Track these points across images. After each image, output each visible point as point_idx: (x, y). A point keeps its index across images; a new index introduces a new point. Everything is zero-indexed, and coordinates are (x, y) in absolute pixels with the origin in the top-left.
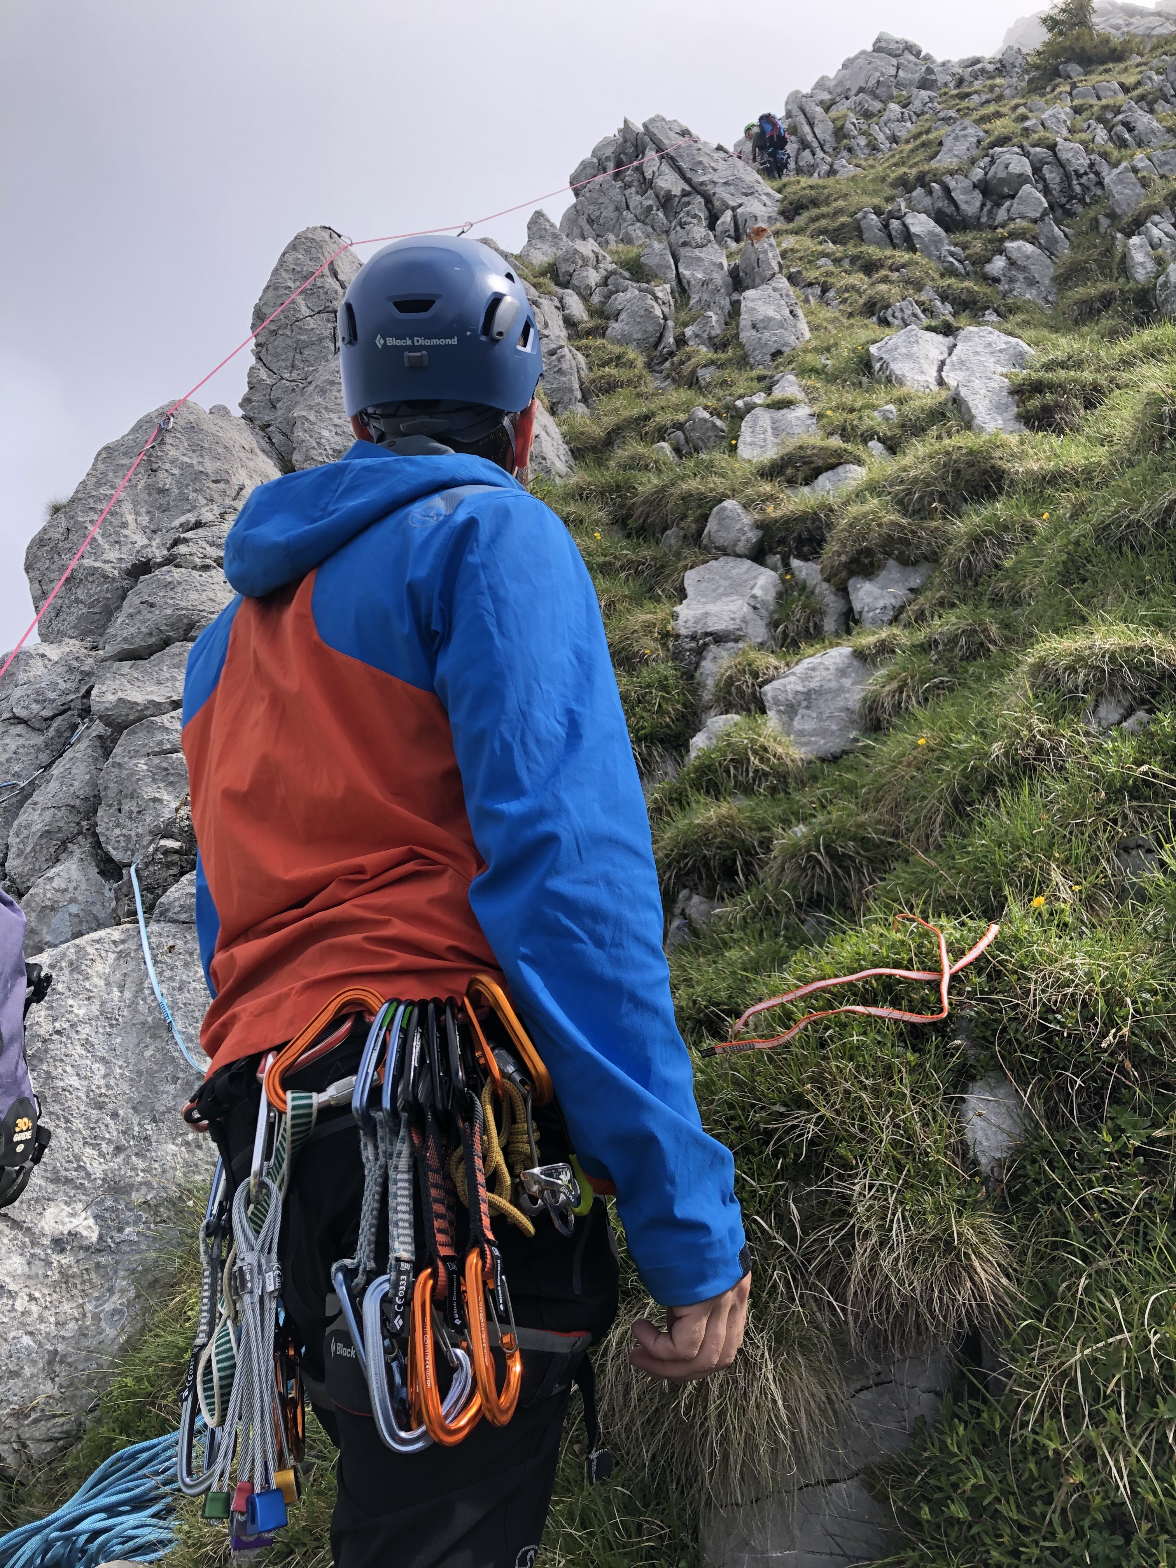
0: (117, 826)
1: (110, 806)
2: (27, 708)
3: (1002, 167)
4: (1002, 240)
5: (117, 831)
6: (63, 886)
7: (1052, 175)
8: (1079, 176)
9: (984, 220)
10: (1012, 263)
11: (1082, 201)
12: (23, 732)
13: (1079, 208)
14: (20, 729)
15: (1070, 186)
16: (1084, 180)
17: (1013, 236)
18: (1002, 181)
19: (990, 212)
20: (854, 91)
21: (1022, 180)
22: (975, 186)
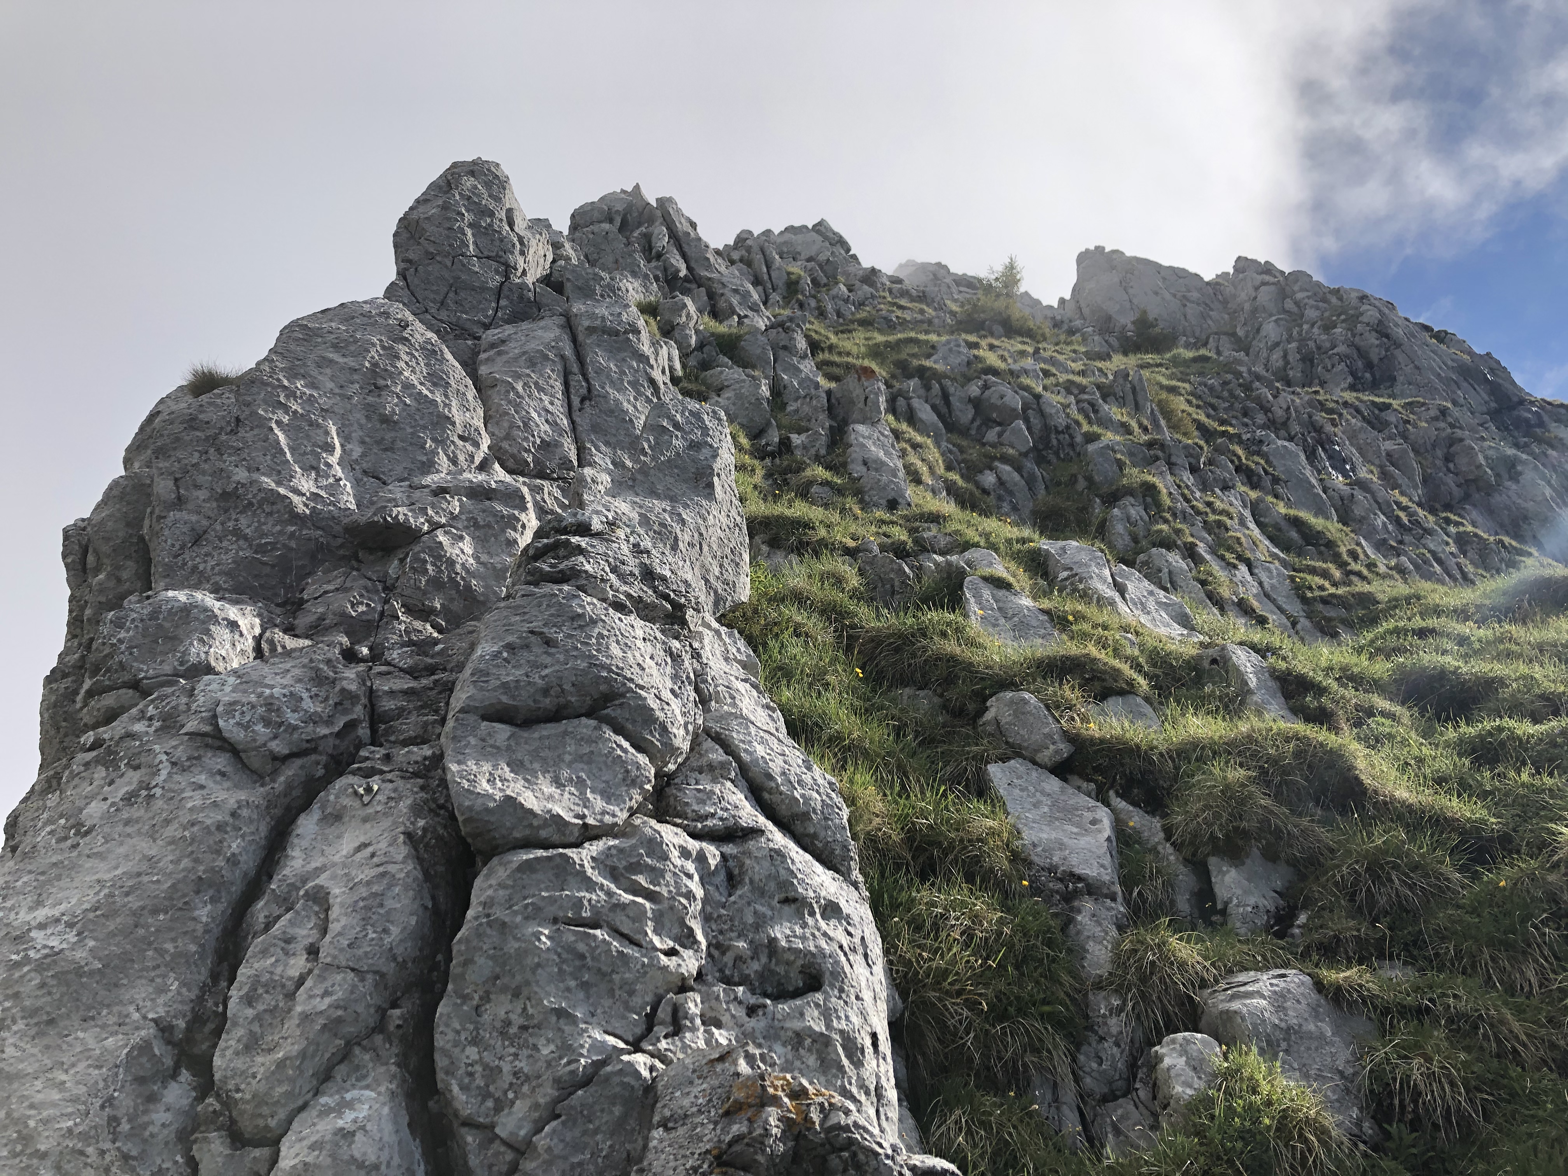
0: (475, 1041)
1: (465, 998)
2: (246, 727)
3: (996, 396)
4: (995, 458)
5: (472, 1052)
6: (372, 1158)
7: (1035, 421)
8: (1058, 432)
9: (973, 432)
10: (1001, 482)
11: (1057, 454)
12: (228, 769)
13: (1052, 457)
14: (220, 761)
15: (1048, 436)
16: (1061, 437)
17: (1004, 459)
18: (994, 407)
19: (979, 428)
20: (803, 257)
21: (1013, 414)
22: (970, 400)
